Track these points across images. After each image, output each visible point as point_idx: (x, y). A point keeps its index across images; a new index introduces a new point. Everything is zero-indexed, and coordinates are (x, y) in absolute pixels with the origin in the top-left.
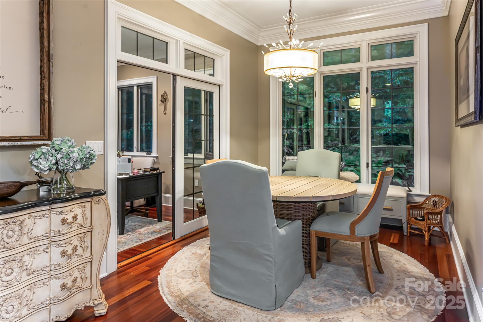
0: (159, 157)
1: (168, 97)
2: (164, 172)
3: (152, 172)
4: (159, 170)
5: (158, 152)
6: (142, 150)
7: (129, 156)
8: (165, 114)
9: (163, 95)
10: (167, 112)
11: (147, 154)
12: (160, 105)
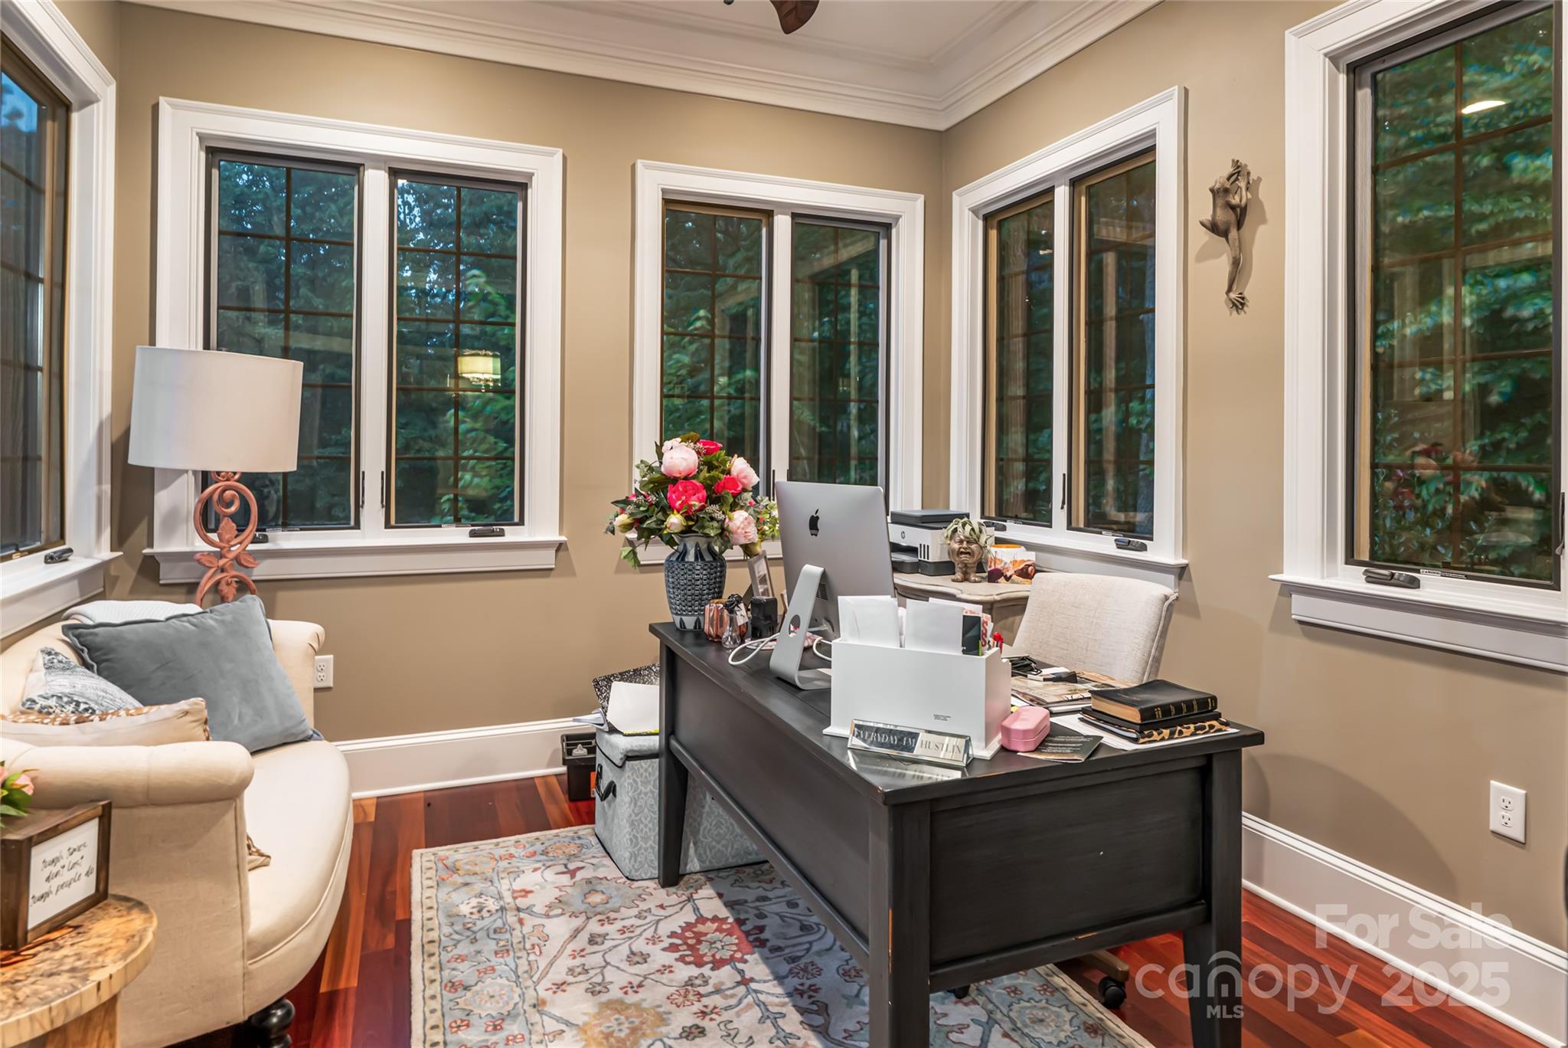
0: (1192, 569)
1: (1256, 195)
2: (1258, 738)
3: (1161, 741)
4: (1217, 717)
5: (1185, 542)
6: (1096, 521)
7: (1029, 547)
8: (1239, 305)
9: (1228, 185)
10: (1246, 294)
11: (1119, 547)
12: (1201, 257)
